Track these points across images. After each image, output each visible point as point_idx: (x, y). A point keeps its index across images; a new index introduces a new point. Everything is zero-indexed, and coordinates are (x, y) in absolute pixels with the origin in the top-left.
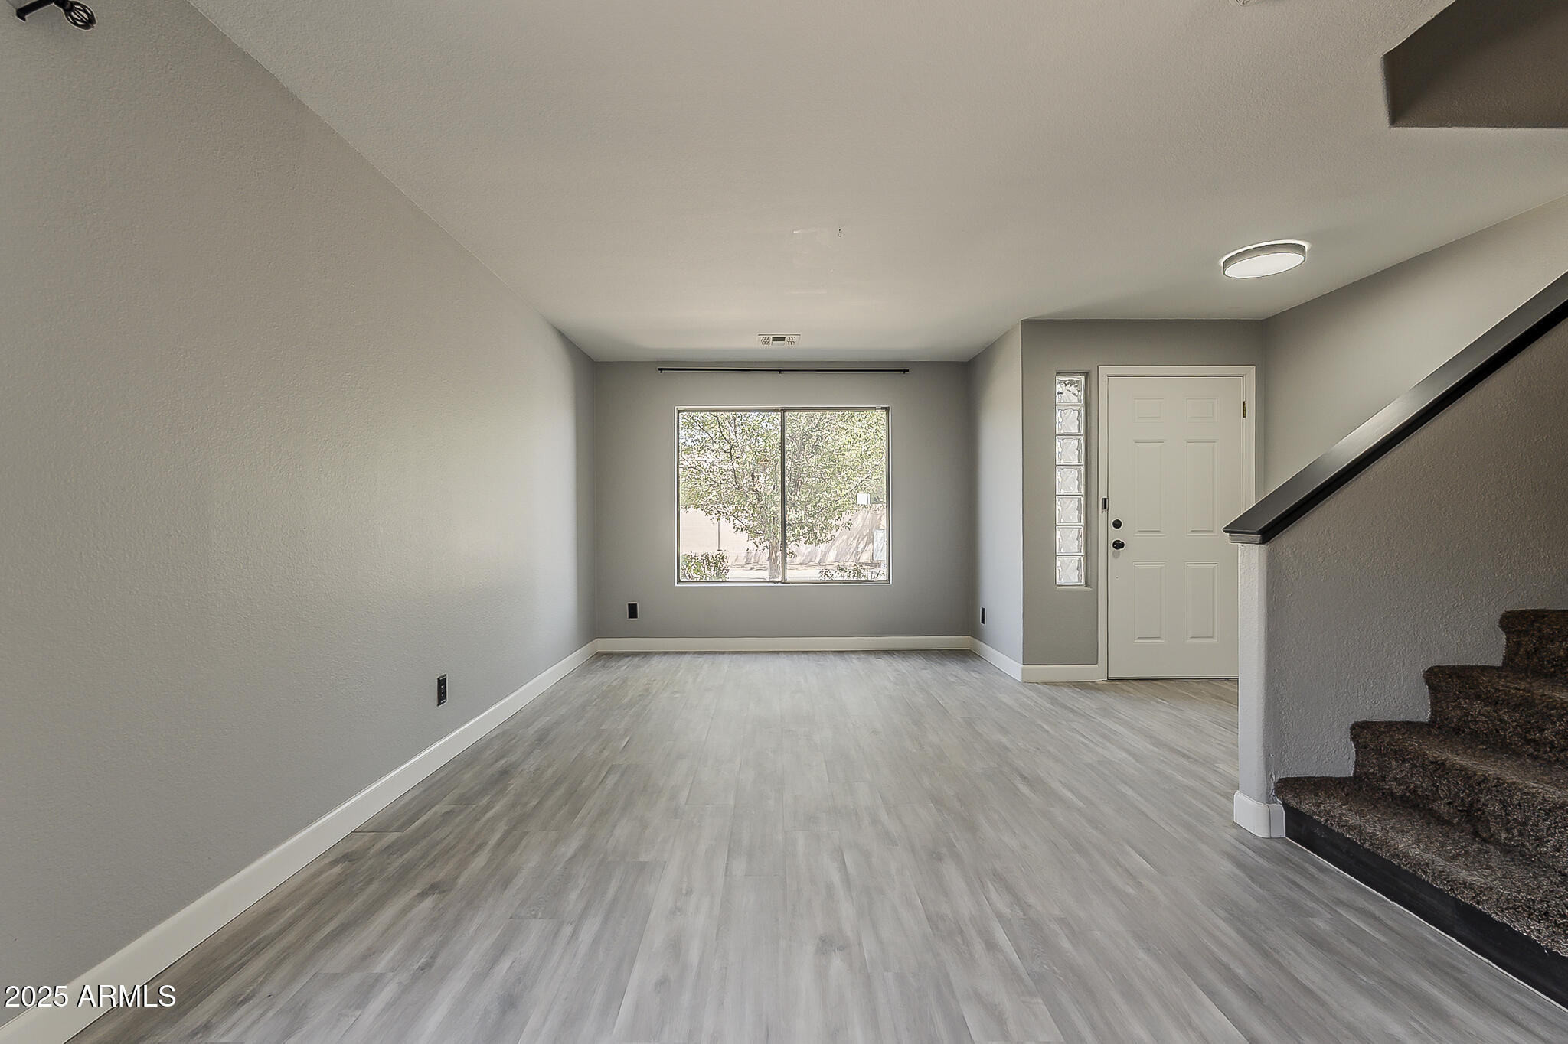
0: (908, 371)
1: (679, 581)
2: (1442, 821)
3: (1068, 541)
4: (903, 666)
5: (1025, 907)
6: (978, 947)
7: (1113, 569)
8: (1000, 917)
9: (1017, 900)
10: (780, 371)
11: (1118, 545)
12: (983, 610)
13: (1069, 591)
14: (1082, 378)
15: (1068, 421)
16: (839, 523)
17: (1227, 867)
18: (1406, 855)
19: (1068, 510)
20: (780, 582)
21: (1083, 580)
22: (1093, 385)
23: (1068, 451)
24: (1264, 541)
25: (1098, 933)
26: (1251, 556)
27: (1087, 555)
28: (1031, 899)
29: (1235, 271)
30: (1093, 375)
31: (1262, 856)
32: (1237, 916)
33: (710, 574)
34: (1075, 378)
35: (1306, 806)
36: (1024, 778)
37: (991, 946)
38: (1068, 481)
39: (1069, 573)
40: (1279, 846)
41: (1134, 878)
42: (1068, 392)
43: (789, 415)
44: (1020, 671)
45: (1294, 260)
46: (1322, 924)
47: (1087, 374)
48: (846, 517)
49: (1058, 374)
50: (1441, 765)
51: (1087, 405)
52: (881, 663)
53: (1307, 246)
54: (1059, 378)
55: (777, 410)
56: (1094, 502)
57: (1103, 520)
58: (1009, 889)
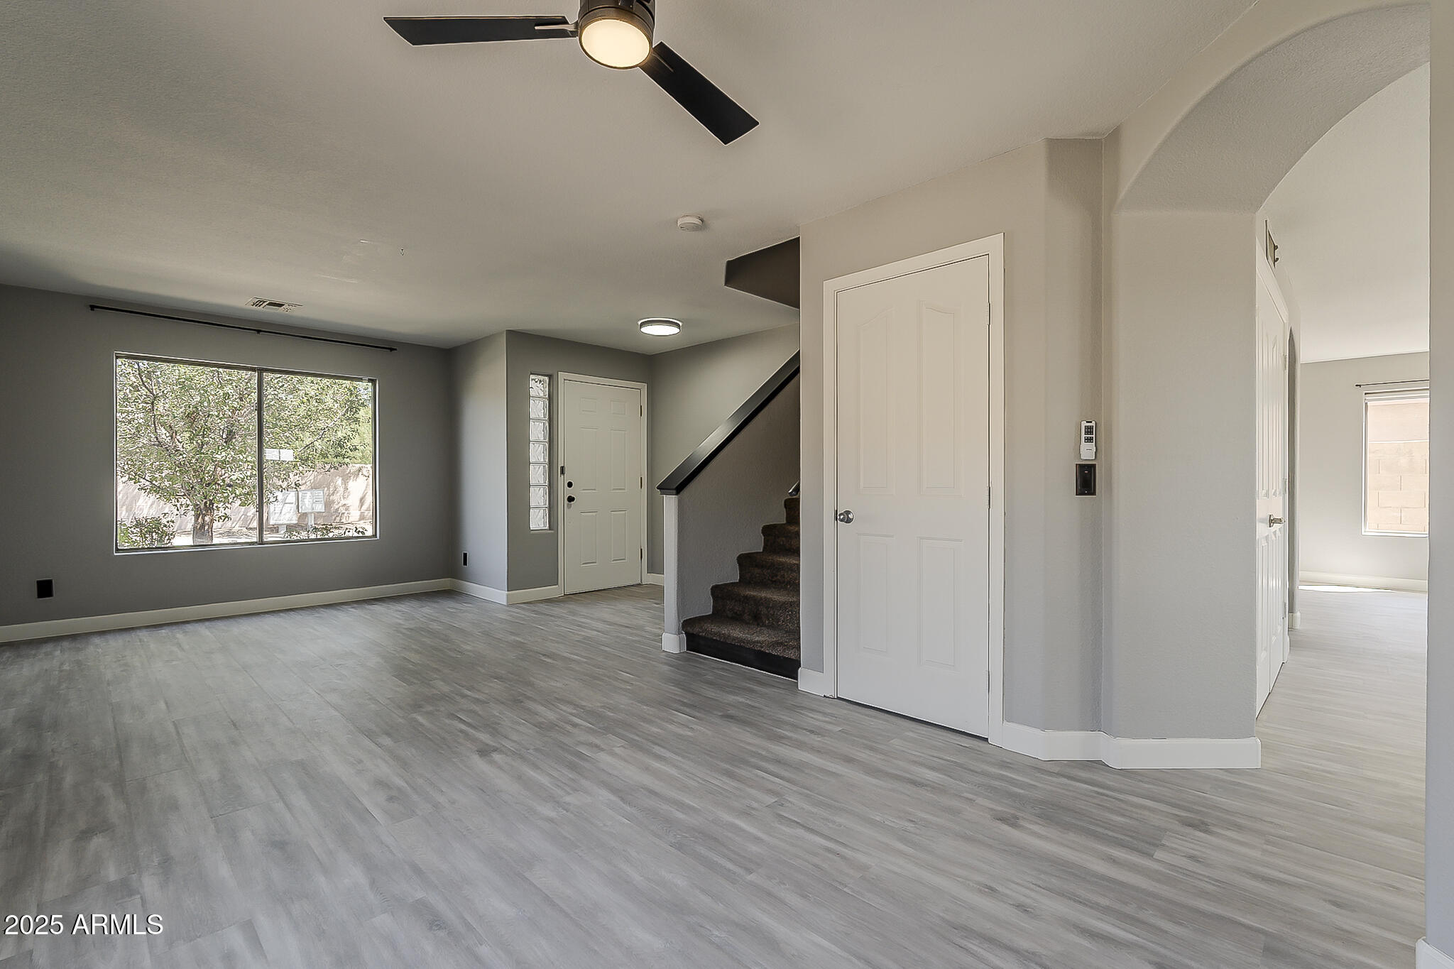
0: (396, 349)
1: (118, 550)
2: (747, 623)
3: (538, 497)
4: (404, 607)
5: (582, 707)
6: (569, 728)
7: (568, 515)
8: (571, 714)
9: (576, 706)
10: (259, 331)
11: (571, 499)
12: (465, 555)
13: (539, 535)
14: (547, 379)
15: (537, 409)
16: (285, 484)
17: (666, 668)
18: (737, 638)
19: (537, 475)
20: (256, 543)
21: (548, 525)
22: (554, 387)
23: (537, 431)
24: (677, 493)
25: (622, 706)
26: (670, 503)
27: (550, 508)
28: (584, 704)
29: (648, 330)
30: (555, 377)
31: (679, 660)
32: (677, 683)
33: (152, 541)
34: (541, 378)
35: (696, 630)
36: (544, 655)
37: (575, 725)
38: (537, 453)
39: (538, 521)
40: (685, 655)
41: (628, 683)
42: (538, 387)
43: (268, 377)
44: (505, 597)
45: (674, 330)
46: (710, 677)
47: (550, 377)
48: (293, 478)
49: (532, 374)
50: (746, 597)
51: (550, 398)
52: (378, 608)
53: (681, 324)
54: (532, 377)
55: (253, 370)
56: (554, 469)
57: (561, 482)
58: (570, 703)
